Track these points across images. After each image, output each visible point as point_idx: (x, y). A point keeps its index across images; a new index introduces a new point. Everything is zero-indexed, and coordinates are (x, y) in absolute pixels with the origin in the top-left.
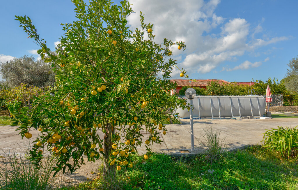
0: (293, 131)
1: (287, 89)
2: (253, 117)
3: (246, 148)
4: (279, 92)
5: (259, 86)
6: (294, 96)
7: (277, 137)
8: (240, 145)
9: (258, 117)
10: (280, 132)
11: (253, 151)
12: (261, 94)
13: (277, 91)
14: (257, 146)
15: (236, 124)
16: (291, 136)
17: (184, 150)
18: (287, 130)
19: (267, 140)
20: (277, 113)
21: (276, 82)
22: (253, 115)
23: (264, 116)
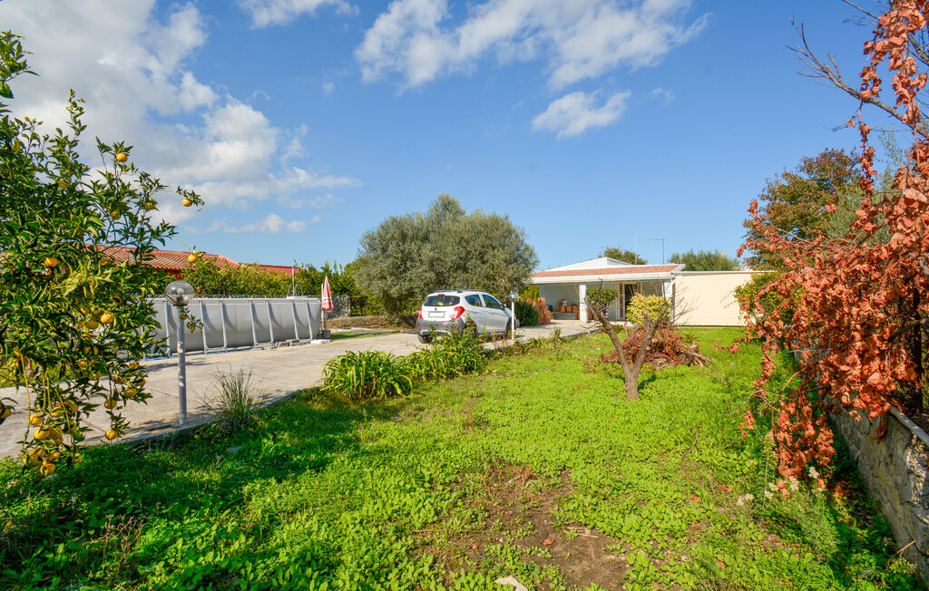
0: (366, 355)
1: (357, 285)
2: (298, 341)
3: (294, 396)
4: (344, 290)
5: (308, 276)
6: (367, 297)
7: (344, 369)
8: (283, 394)
9: (307, 340)
10: (349, 360)
11: (307, 399)
12: (311, 294)
13: (342, 288)
14: (312, 390)
15: (267, 359)
16: (364, 362)
17: (159, 426)
18: (358, 355)
19: (329, 376)
20: (340, 330)
21: (339, 270)
22: (297, 338)
23: (317, 337)
